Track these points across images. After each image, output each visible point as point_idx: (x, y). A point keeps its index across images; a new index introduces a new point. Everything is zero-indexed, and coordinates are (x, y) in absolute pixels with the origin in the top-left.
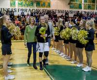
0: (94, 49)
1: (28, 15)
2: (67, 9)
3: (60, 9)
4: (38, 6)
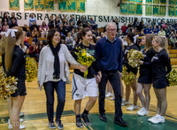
4: (62, 9)
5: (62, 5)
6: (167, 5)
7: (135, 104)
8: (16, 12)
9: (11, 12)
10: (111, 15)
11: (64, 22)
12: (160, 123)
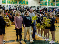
0: (55, 30)
1: (14, 9)
3: (34, 6)
4: (20, 4)
5: (20, 2)
6: (55, 2)
8: (4, 5)
9: (3, 5)
10: (37, 6)
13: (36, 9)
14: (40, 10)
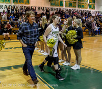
1: (4, 12)
2: (48, 6)
4: (15, 2)
6: (77, 2)
7: (63, 59)
10: (45, 6)
11: (16, 10)
12: (77, 69)
13: (45, 12)
14: (51, 14)
